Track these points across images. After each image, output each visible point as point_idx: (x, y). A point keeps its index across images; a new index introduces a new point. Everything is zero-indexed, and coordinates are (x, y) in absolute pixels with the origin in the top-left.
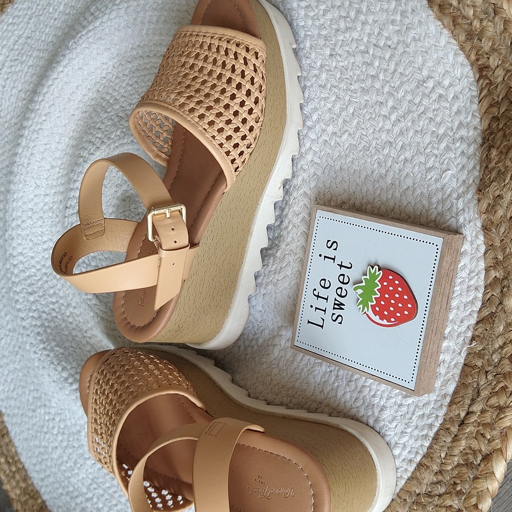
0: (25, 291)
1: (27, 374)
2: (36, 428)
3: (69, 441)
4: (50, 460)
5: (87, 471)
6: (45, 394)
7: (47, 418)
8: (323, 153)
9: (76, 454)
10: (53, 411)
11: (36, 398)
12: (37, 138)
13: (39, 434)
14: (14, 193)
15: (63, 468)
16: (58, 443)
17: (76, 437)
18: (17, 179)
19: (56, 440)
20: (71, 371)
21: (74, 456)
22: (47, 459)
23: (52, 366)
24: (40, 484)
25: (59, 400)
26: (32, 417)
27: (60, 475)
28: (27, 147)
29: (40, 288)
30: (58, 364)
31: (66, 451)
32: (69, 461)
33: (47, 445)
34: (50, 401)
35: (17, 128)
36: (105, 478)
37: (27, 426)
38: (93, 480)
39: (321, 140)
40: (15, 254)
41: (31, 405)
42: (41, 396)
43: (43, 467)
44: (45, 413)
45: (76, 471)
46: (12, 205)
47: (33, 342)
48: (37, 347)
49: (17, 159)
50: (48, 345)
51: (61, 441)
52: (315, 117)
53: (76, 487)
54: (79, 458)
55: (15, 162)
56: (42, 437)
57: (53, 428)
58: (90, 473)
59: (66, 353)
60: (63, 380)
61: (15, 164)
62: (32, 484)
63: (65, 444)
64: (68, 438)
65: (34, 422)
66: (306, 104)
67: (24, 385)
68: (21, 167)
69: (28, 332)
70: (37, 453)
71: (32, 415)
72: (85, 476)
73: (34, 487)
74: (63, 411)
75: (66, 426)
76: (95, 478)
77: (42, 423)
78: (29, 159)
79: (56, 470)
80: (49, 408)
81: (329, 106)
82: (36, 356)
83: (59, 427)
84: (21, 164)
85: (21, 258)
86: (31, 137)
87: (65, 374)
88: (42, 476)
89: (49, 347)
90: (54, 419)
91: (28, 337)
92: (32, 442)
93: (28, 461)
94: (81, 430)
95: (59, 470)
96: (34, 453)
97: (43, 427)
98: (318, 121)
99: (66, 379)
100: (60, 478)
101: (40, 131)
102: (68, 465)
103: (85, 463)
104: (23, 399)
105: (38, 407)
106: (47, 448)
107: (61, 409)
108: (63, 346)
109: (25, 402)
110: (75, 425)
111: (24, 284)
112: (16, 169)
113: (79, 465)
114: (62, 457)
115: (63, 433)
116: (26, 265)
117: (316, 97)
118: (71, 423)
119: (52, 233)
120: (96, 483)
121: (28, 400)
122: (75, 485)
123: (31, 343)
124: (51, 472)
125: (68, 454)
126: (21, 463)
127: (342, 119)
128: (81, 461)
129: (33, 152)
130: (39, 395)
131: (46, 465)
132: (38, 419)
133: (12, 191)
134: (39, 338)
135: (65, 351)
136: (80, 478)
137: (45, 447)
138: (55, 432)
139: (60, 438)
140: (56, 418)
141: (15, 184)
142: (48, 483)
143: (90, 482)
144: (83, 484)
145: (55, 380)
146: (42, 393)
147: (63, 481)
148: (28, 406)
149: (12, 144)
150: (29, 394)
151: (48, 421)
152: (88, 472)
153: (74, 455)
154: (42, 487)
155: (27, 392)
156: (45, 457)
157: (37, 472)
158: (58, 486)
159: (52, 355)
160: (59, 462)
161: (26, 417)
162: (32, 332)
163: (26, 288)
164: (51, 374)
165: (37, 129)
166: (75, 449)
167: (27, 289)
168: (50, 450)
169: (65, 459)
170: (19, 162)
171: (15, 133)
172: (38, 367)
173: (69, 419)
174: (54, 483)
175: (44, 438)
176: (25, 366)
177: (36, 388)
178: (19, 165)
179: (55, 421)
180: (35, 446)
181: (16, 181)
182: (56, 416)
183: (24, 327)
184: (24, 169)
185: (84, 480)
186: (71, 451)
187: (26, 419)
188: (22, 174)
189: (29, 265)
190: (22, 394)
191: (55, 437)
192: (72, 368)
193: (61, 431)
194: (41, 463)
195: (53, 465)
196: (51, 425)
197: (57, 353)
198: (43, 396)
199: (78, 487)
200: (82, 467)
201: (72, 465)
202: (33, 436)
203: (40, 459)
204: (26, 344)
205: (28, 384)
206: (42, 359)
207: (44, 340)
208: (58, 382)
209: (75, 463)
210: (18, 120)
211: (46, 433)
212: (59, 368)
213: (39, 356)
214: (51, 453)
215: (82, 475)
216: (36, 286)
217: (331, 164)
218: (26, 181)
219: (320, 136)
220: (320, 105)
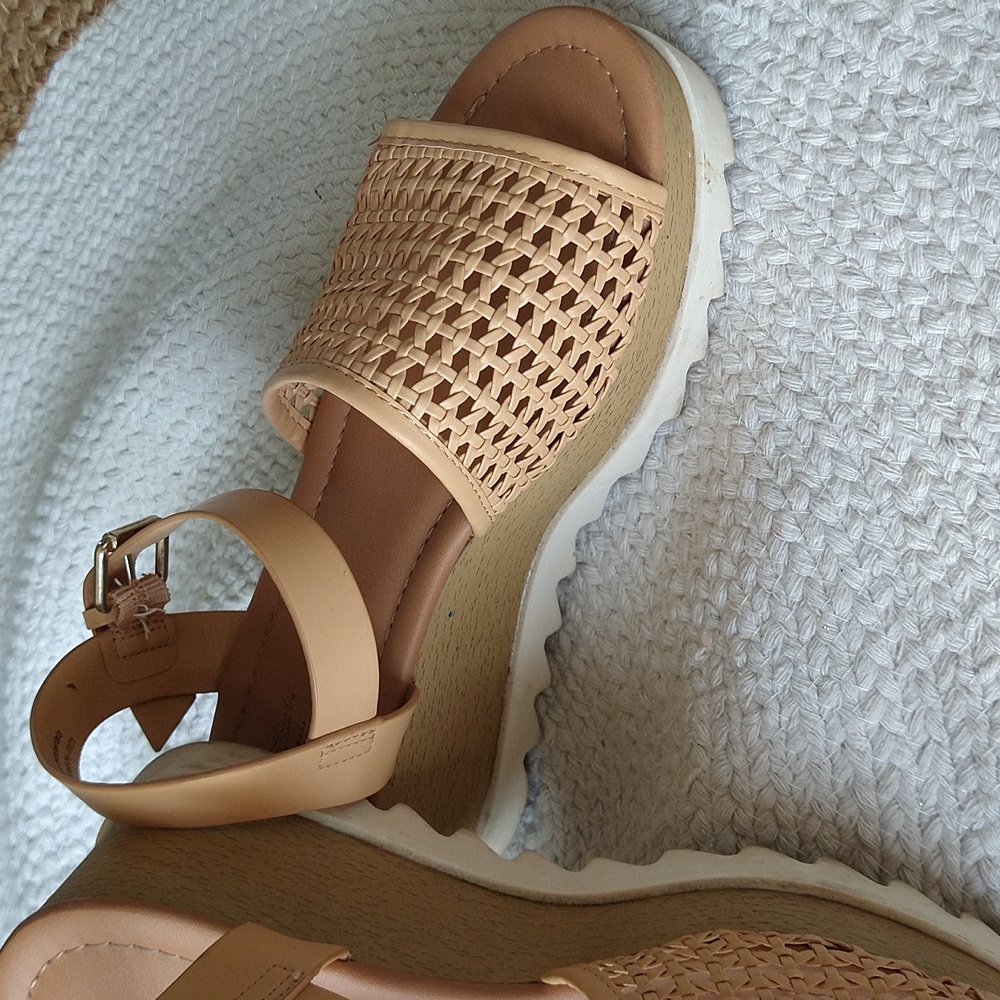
12: (84, 529)
14: (25, 660)
18: (34, 627)
28: (57, 549)
35: (21, 474)
40: (31, 809)
46: (22, 688)
49: (33, 576)
52: (884, 602)
55: (28, 583)
61: (29, 589)
66: (854, 562)
68: (42, 598)
78: (64, 579)
81: (936, 576)
84: (43, 588)
85: (47, 821)
86: (68, 525)
98: (897, 612)
101: (92, 514)
112: (29, 602)
116: (60, 838)
117: (890, 545)
119: (124, 756)
127: (980, 622)
129: (75, 562)
133: (19, 653)
141: (27, 637)
165: (84, 506)
171: (16, 485)
178: (36, 592)
181: (30, 630)
184: (50, 603)
188: (44, 615)
189: (67, 839)
210: (25, 453)
217: (940, 740)
218: (58, 631)
219: (901, 659)
220: (902, 569)
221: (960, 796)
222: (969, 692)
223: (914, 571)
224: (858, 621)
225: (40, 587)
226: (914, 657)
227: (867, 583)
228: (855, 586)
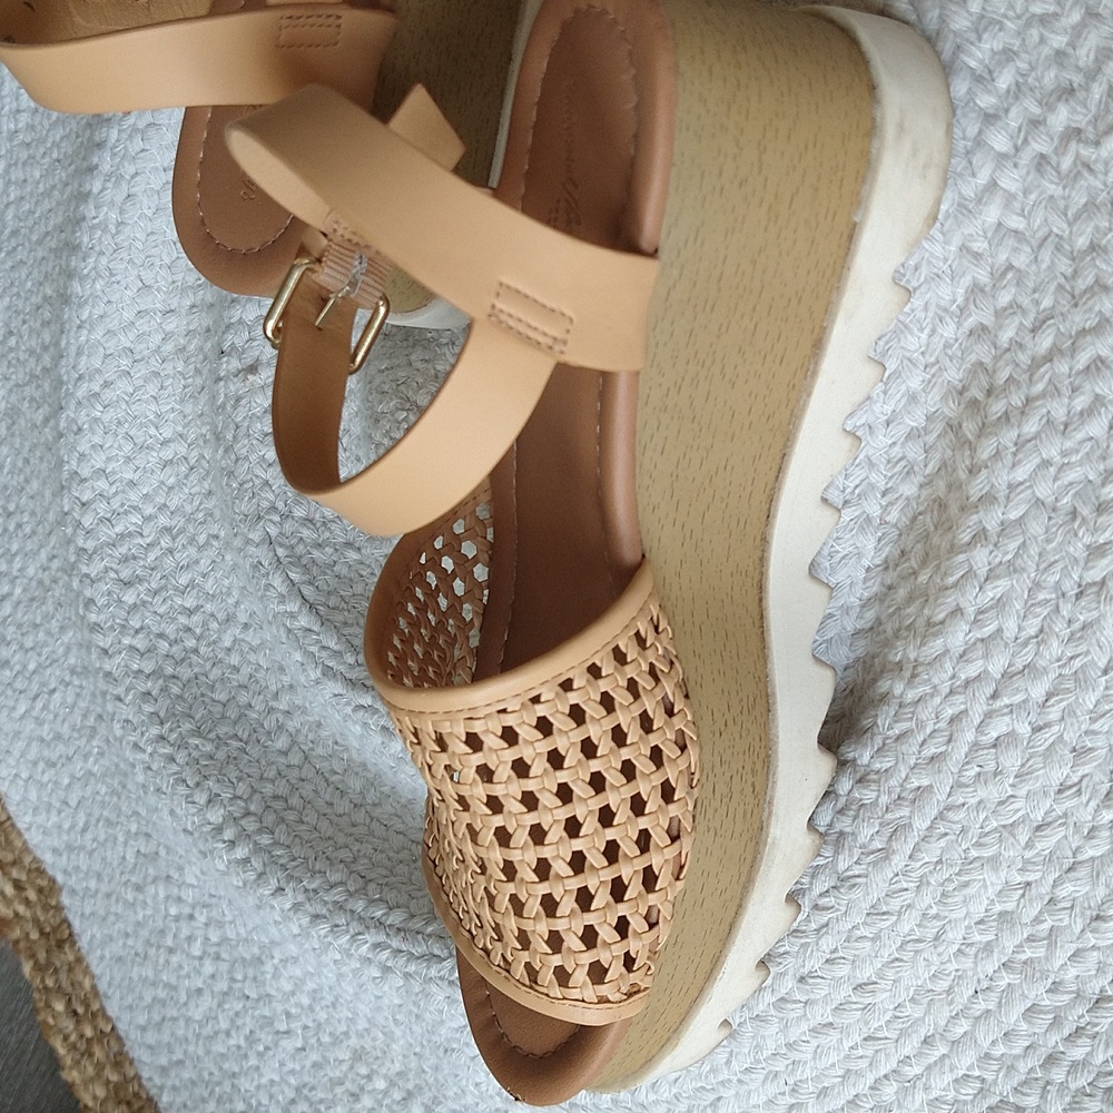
0: (113, 575)
1: (120, 790)
2: (144, 933)
3: (233, 980)
4: (182, 1023)
5: (282, 1064)
6: (168, 850)
7: (173, 911)
8: (1033, 197)
9: (253, 1017)
10: (188, 895)
11: (145, 855)
12: (143, 150)
13: (152, 951)
14: (80, 306)
15: (219, 1048)
16: (205, 982)
17: (251, 973)
18: (90, 267)
19: (199, 973)
20: (231, 809)
21: (248, 1022)
22: (174, 1019)
23: (182, 789)
24: (158, 1081)
25: (203, 873)
26: (133, 904)
27: (209, 1064)
28: (115, 177)
29: (153, 569)
30: (198, 784)
31: (226, 1006)
32: (233, 1033)
33: (173, 981)
34: (181, 869)
36: (332, 1090)
37: (120, 926)
38: (298, 1090)
39: (1026, 157)
40: (85, 472)
41: (133, 871)
42: (157, 853)
43: (166, 1038)
44: (167, 898)
45: (253, 1061)
46: (77, 339)
47: (130, 718)
48: (143, 734)
49: (89, 210)
50: (171, 730)
51: (213, 976)
52: (1004, 81)
53: (254, 1102)
54: (261, 1028)
55: (84, 219)
56: (161, 961)
57: (190, 939)
58: (292, 1072)
59: (221, 755)
60: (209, 833)
61: (84, 225)
62: (137, 1077)
63: (223, 985)
64: (230, 972)
65: (140, 917)
66: (973, 37)
67: (113, 817)
68: (99, 233)
69: (120, 690)
70: (148, 1000)
71: (135, 899)
72: (277, 1078)
73: (140, 1085)
74: (214, 901)
75: (224, 940)
76: (305, 1085)
77: (160, 924)
78: (122, 212)
79: (201, 1052)
80: (179, 887)
81: (1059, 41)
82: (140, 756)
83: (207, 939)
84: (100, 223)
85: (102, 484)
86: (125, 148)
87: (216, 815)
88: (164, 1061)
89: (174, 736)
90: (191, 917)
91: (119, 704)
92: (135, 969)
93: (126, 1017)
94: (263, 957)
95: (208, 1052)
96: (141, 998)
97: (162, 932)
98: (1017, 91)
99: (219, 829)
100: (211, 1074)
101: (152, 132)
102: (232, 1042)
103: (276, 1045)
104: (109, 853)
105: (150, 879)
106: (175, 988)
107: (211, 896)
108: (212, 736)
109: (115, 863)
110: (246, 940)
111: (110, 555)
112: (86, 239)
113: (261, 1048)
114: (216, 1018)
115: (218, 957)
116: (115, 504)
117: (1011, 13)
118: (238, 934)
119: (185, 416)
120: (307, 1099)
121: (124, 858)
122: (251, 1097)
123: (127, 721)
124: (185, 1052)
125: (231, 1013)
126: (108, 1019)
128: (265, 1037)
129: (133, 190)
130: (152, 848)
131: (173, 1034)
132: (149, 912)
133: (75, 300)
134: (148, 708)
135: (217, 748)
136: (264, 1081)
137: (167, 985)
138: (196, 950)
139: (208, 968)
140: (196, 915)
141: (82, 279)
142: (177, 1083)
143: (291, 1094)
144: (271, 1097)
145: (189, 828)
146: (159, 845)
147: (218, 1084)
148: (122, 873)
149: (73, 167)
150: (126, 844)
151: (177, 919)
152: (286, 1069)
153: (248, 1019)
154: (161, 1088)
155: (121, 838)
156: (172, 1012)
157: (150, 1047)
158: (206, 1095)
159: (181, 757)
160: (208, 1030)
161: (117, 900)
162: (128, 690)
163: (114, 566)
164: (178, 811)
165: (141, 125)
166: (248, 1004)
167: (116, 572)
168: (183, 998)
169: (224, 1025)
170: (94, 218)
172: (144, 786)
173: (231, 923)
174: (193, 1083)
175: (167, 962)
176: (113, 769)
177: (144, 829)
178: (93, 228)
179: (194, 924)
180: (144, 980)
181: (85, 271)
182: (198, 909)
183: (108, 674)
184: (107, 239)
185: (274, 1089)
186: (238, 1006)
187: (119, 909)
188: (102, 253)
189: (123, 505)
190: (106, 840)
191: (196, 963)
192: (236, 797)
193: (212, 950)
194: (159, 1026)
195: (190, 1035)
196: (185, 933)
197: (195, 754)
198: (163, 852)
199: (259, 1104)
200: (271, 1053)
201: (242, 1043)
202: (137, 954)
203: (157, 1018)
204: (112, 720)
205: (123, 819)
206: (155, 767)
207: (162, 714)
208: (196, 835)
209: (251, 1039)
211: (171, 951)
212: (201, 798)
213: (146, 757)
214: (186, 1004)
215: (269, 1074)
216: (142, 563)
217: (1060, 233)
218: (114, 272)
219: (1022, 144)
220: (1024, 40)
221: (1077, 293)
222: (1090, 170)
223: (1036, 38)
224: (975, 104)
225: (95, 221)
226: (1033, 138)
227: (987, 61)
228: (973, 64)
